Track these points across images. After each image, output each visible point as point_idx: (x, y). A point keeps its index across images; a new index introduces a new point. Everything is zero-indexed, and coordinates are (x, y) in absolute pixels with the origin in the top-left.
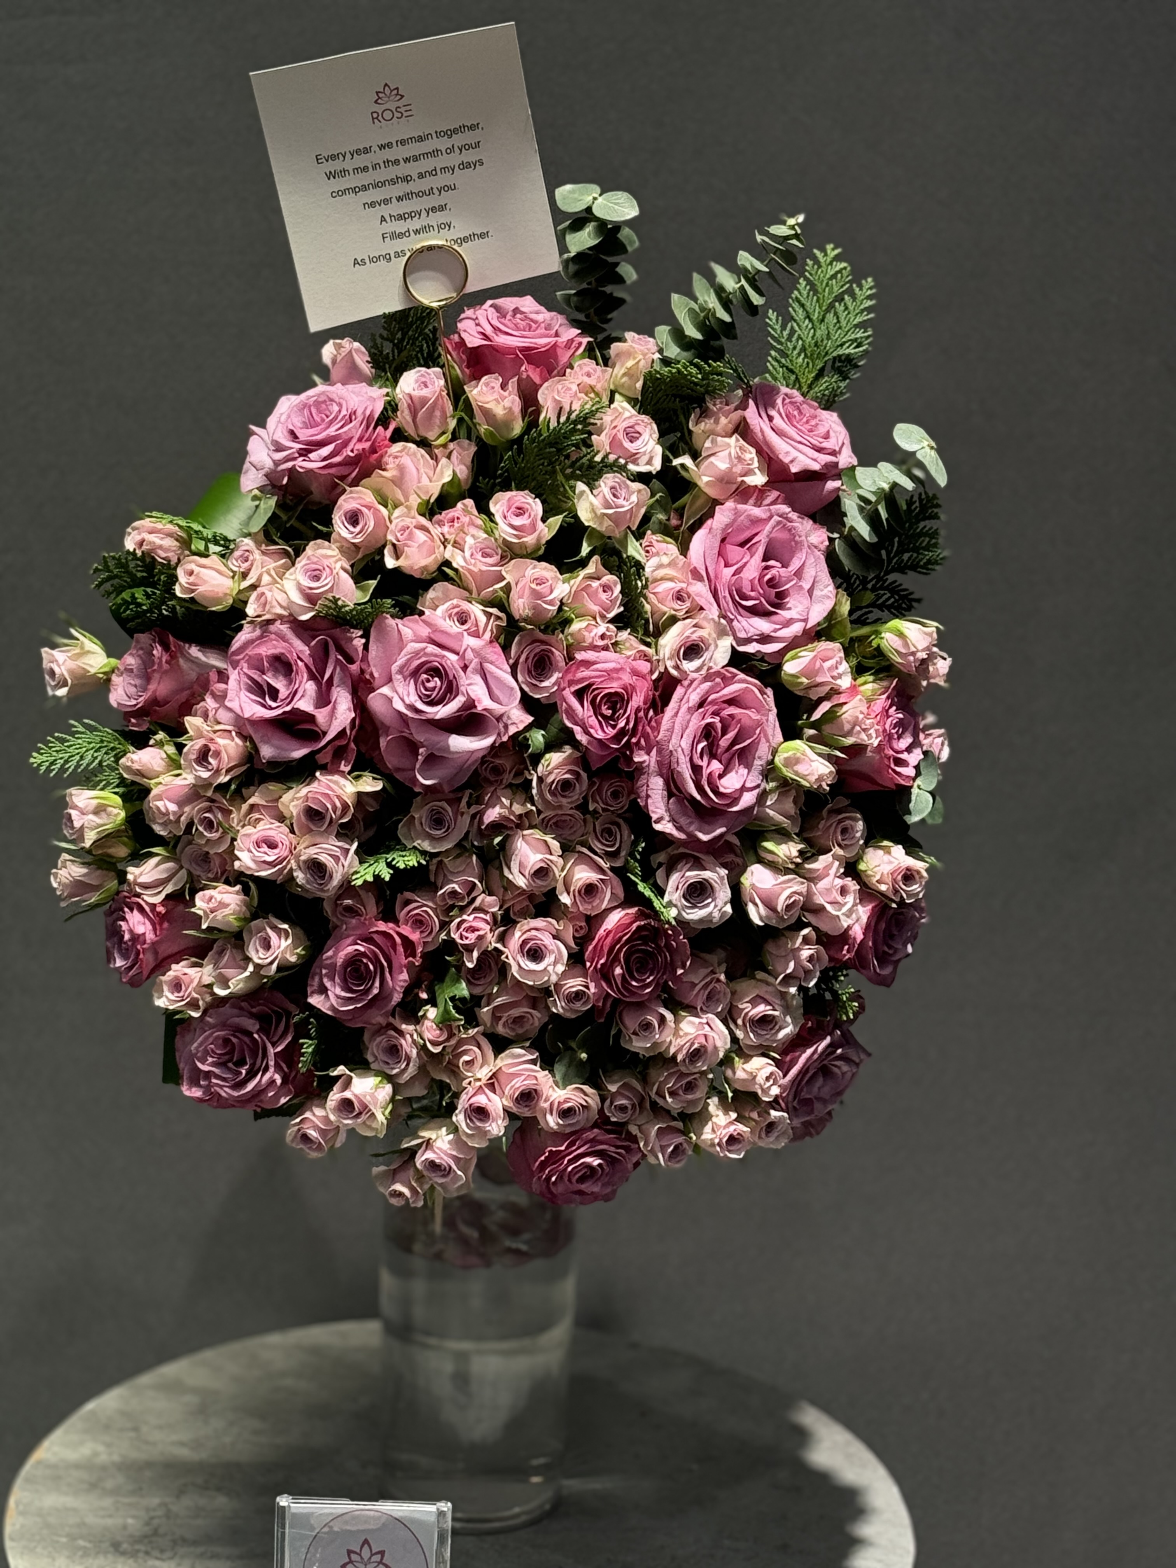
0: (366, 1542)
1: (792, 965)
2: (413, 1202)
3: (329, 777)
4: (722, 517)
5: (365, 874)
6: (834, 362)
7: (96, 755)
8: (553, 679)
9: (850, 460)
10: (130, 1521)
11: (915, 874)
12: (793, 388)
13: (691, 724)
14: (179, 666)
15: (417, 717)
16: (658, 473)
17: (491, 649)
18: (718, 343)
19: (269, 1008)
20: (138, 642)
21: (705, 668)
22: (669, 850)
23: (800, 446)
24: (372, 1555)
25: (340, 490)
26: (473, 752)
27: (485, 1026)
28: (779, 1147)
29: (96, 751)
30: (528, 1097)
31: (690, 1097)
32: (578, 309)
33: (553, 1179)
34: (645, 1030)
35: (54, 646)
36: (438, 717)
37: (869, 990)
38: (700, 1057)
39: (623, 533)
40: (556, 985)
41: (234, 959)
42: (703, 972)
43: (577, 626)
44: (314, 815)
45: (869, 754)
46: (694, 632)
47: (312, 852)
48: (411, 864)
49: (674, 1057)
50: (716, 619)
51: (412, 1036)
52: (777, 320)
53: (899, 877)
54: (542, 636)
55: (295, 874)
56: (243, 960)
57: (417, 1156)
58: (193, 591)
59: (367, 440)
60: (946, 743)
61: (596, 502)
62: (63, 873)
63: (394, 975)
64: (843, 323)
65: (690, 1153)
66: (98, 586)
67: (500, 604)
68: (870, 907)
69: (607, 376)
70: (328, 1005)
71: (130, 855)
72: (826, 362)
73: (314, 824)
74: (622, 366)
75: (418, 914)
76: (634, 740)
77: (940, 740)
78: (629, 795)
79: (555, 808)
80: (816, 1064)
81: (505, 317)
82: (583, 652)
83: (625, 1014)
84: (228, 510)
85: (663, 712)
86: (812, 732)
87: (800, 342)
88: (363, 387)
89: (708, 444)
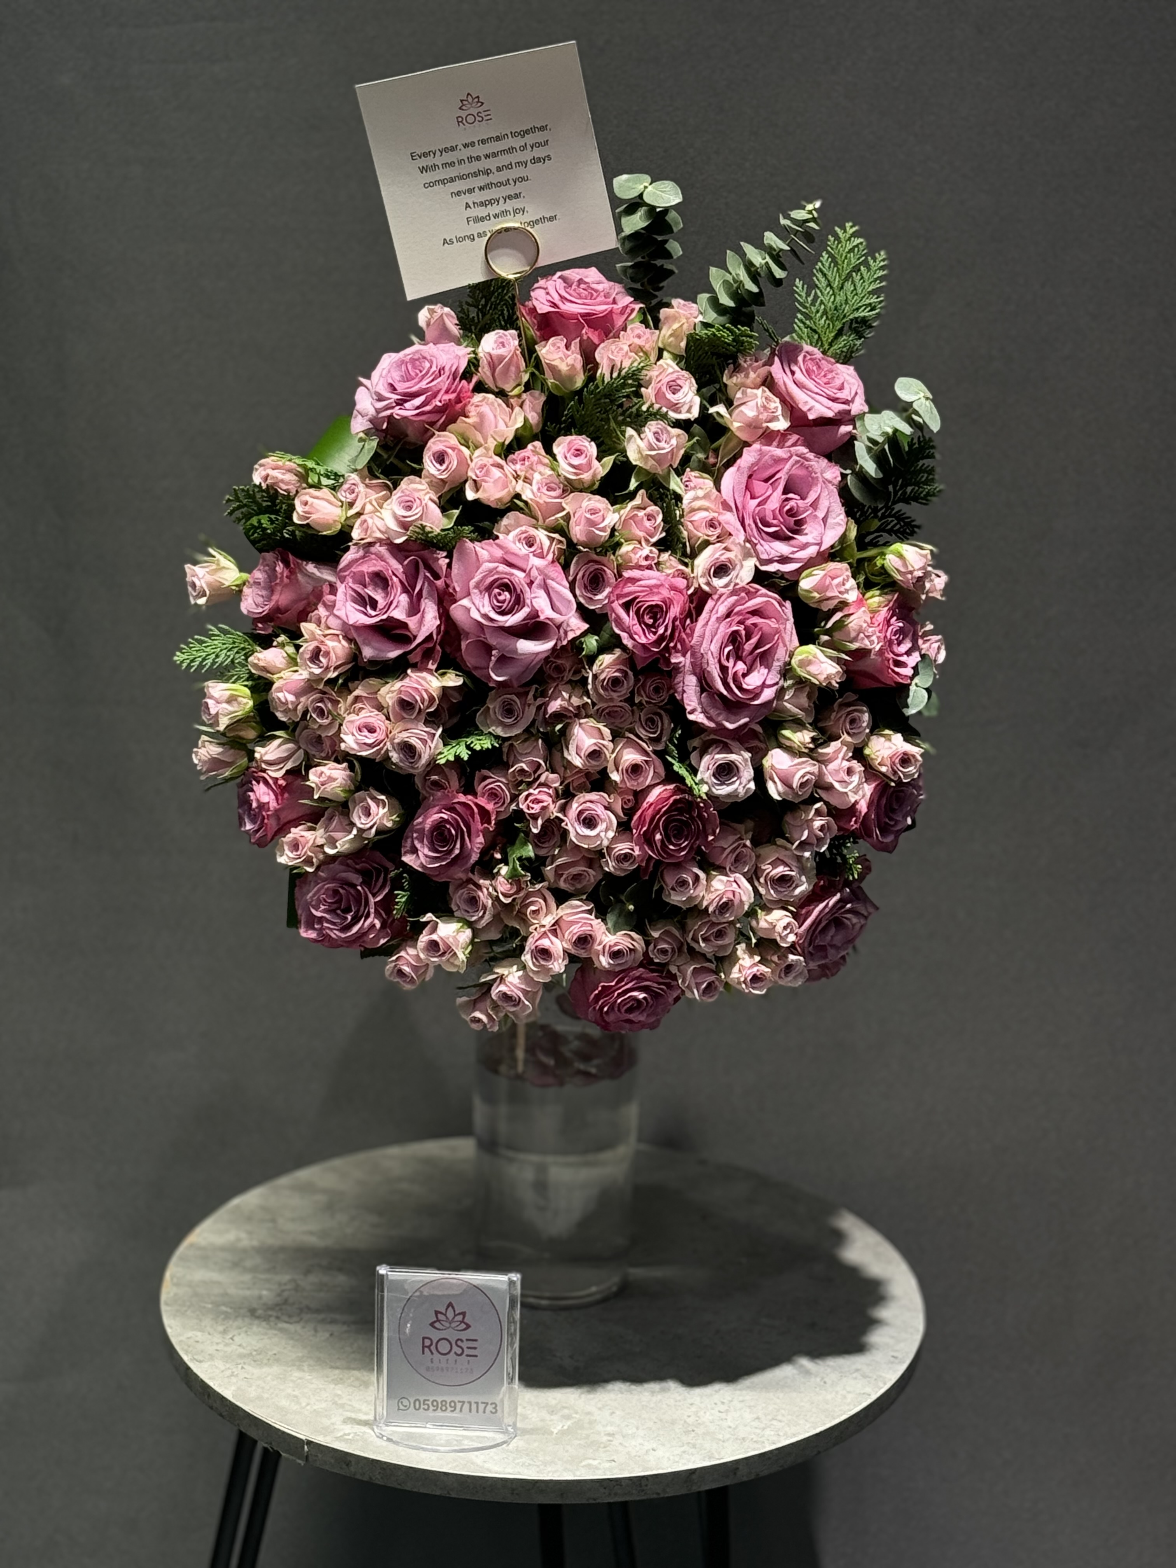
0: (450, 1305)
1: (806, 833)
2: (491, 1027)
3: (419, 674)
4: (748, 457)
5: (448, 754)
6: (851, 324)
7: (228, 653)
8: (605, 593)
9: (862, 408)
10: (265, 1293)
11: (911, 758)
12: (815, 346)
13: (719, 631)
14: (297, 580)
15: (490, 624)
16: (696, 419)
17: (553, 568)
18: (749, 309)
19: (371, 865)
20: (264, 559)
21: (732, 584)
22: (702, 736)
23: (817, 397)
24: (455, 1315)
25: (429, 434)
26: (538, 654)
27: (549, 882)
28: (797, 985)
29: (229, 651)
30: (584, 941)
31: (720, 942)
32: (633, 279)
33: (606, 1009)
34: (681, 886)
35: (195, 563)
36: (507, 625)
37: (873, 856)
38: (728, 910)
39: (666, 470)
40: (608, 847)
41: (341, 823)
42: (732, 838)
43: (625, 548)
44: (406, 705)
45: (873, 657)
46: (723, 554)
47: (404, 736)
48: (485, 746)
49: (707, 908)
50: (742, 543)
51: (488, 889)
52: (803, 288)
53: (897, 761)
54: (595, 557)
55: (390, 754)
56: (349, 825)
57: (493, 988)
58: (308, 518)
59: (453, 392)
60: (943, 647)
61: (643, 445)
62: (202, 751)
63: (472, 839)
64: (859, 291)
65: (721, 989)
66: (231, 514)
67: (561, 530)
68: (873, 785)
69: (655, 338)
70: (418, 863)
71: (259, 737)
72: (844, 324)
73: (407, 714)
74: (670, 327)
75: (492, 788)
76: (672, 645)
77: (936, 645)
78: (668, 692)
79: (606, 701)
80: (827, 917)
81: (571, 286)
82: (629, 571)
83: (665, 872)
84: (341, 449)
85: (696, 621)
86: (825, 638)
87: (823, 307)
88: (451, 347)
89: (739, 395)
